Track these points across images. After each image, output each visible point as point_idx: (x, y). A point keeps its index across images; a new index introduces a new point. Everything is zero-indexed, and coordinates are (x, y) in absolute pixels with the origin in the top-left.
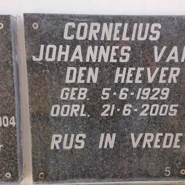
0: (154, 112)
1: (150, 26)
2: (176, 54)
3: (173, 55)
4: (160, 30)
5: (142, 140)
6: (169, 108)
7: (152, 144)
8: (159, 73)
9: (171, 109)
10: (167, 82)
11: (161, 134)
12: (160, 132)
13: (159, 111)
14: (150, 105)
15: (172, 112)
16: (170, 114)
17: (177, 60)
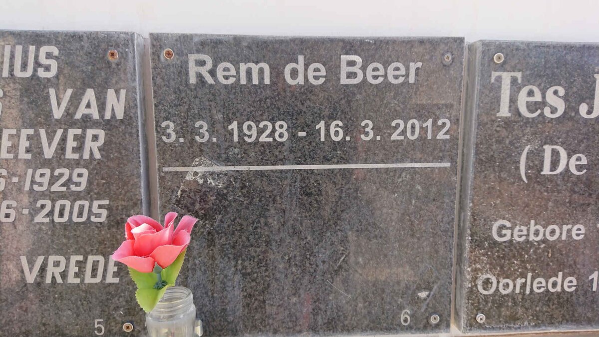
0: (61, 215)
1: (37, 50)
2: (94, 103)
3: (88, 106)
4: (56, 58)
5: (43, 269)
6: (90, 207)
7: (64, 275)
8: (64, 139)
9: (95, 210)
10: (81, 157)
11: (80, 258)
12: (77, 252)
13: (71, 213)
14: (54, 201)
15: (98, 215)
16: (93, 219)
17: (96, 116)
